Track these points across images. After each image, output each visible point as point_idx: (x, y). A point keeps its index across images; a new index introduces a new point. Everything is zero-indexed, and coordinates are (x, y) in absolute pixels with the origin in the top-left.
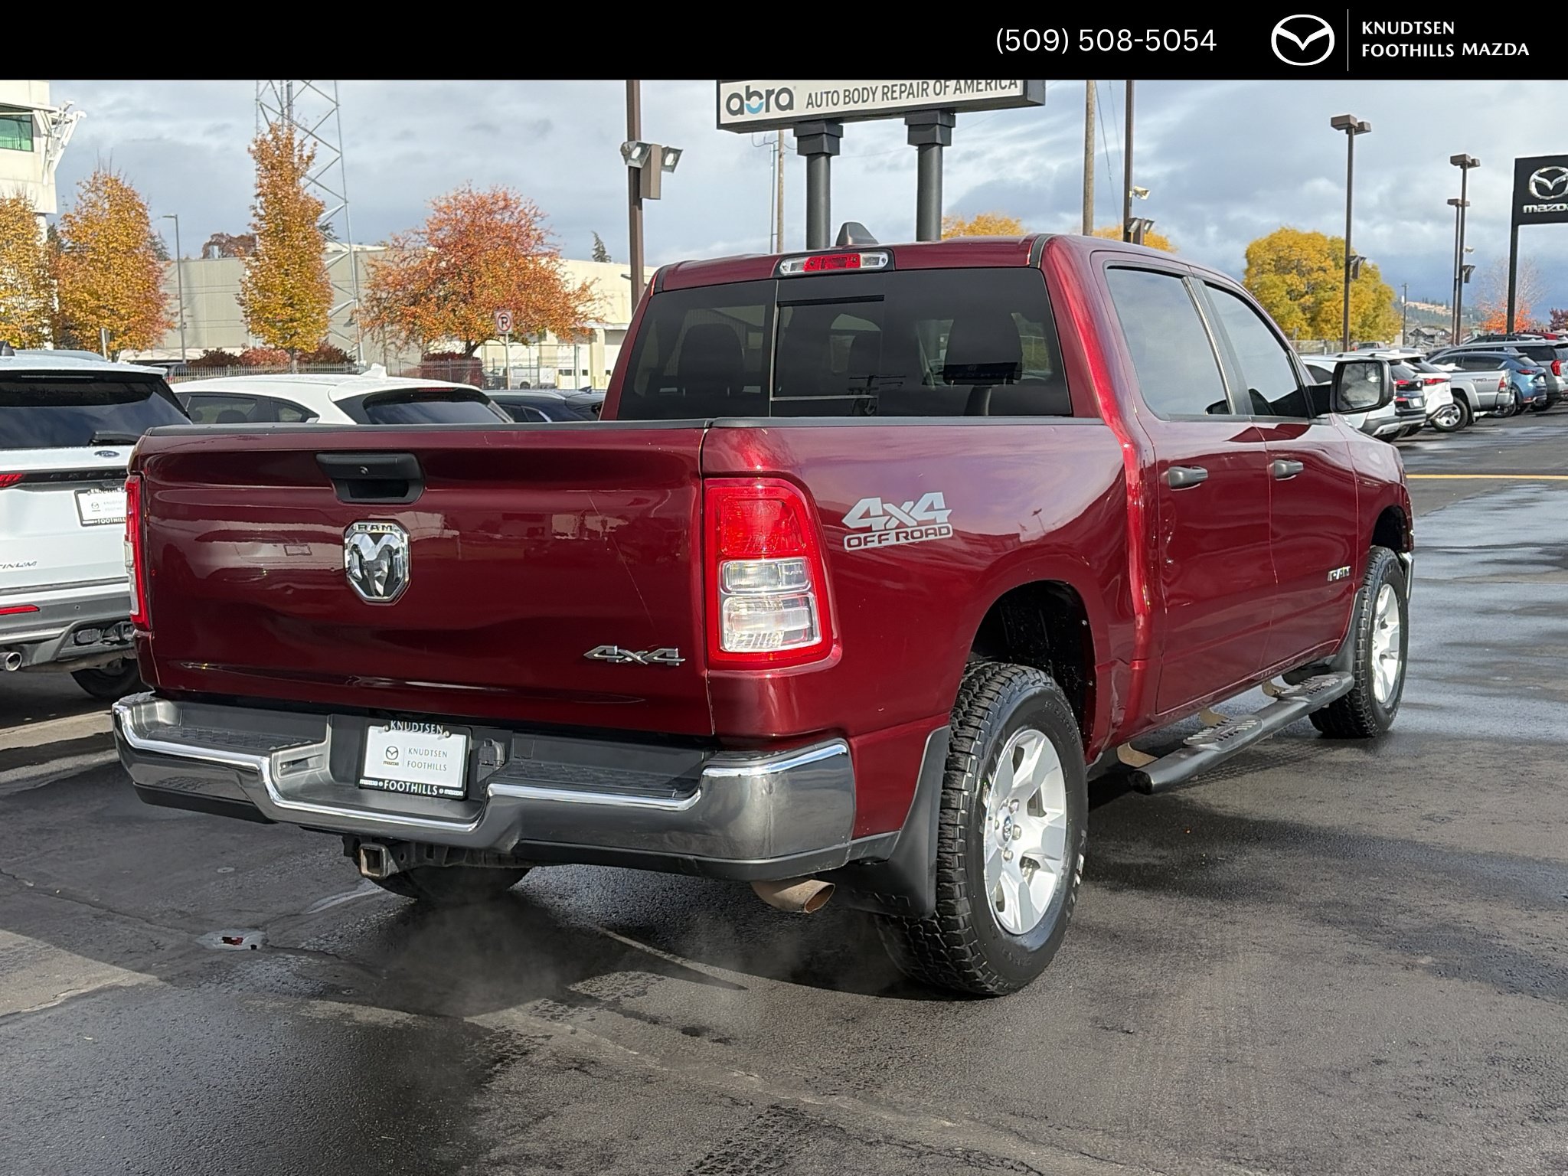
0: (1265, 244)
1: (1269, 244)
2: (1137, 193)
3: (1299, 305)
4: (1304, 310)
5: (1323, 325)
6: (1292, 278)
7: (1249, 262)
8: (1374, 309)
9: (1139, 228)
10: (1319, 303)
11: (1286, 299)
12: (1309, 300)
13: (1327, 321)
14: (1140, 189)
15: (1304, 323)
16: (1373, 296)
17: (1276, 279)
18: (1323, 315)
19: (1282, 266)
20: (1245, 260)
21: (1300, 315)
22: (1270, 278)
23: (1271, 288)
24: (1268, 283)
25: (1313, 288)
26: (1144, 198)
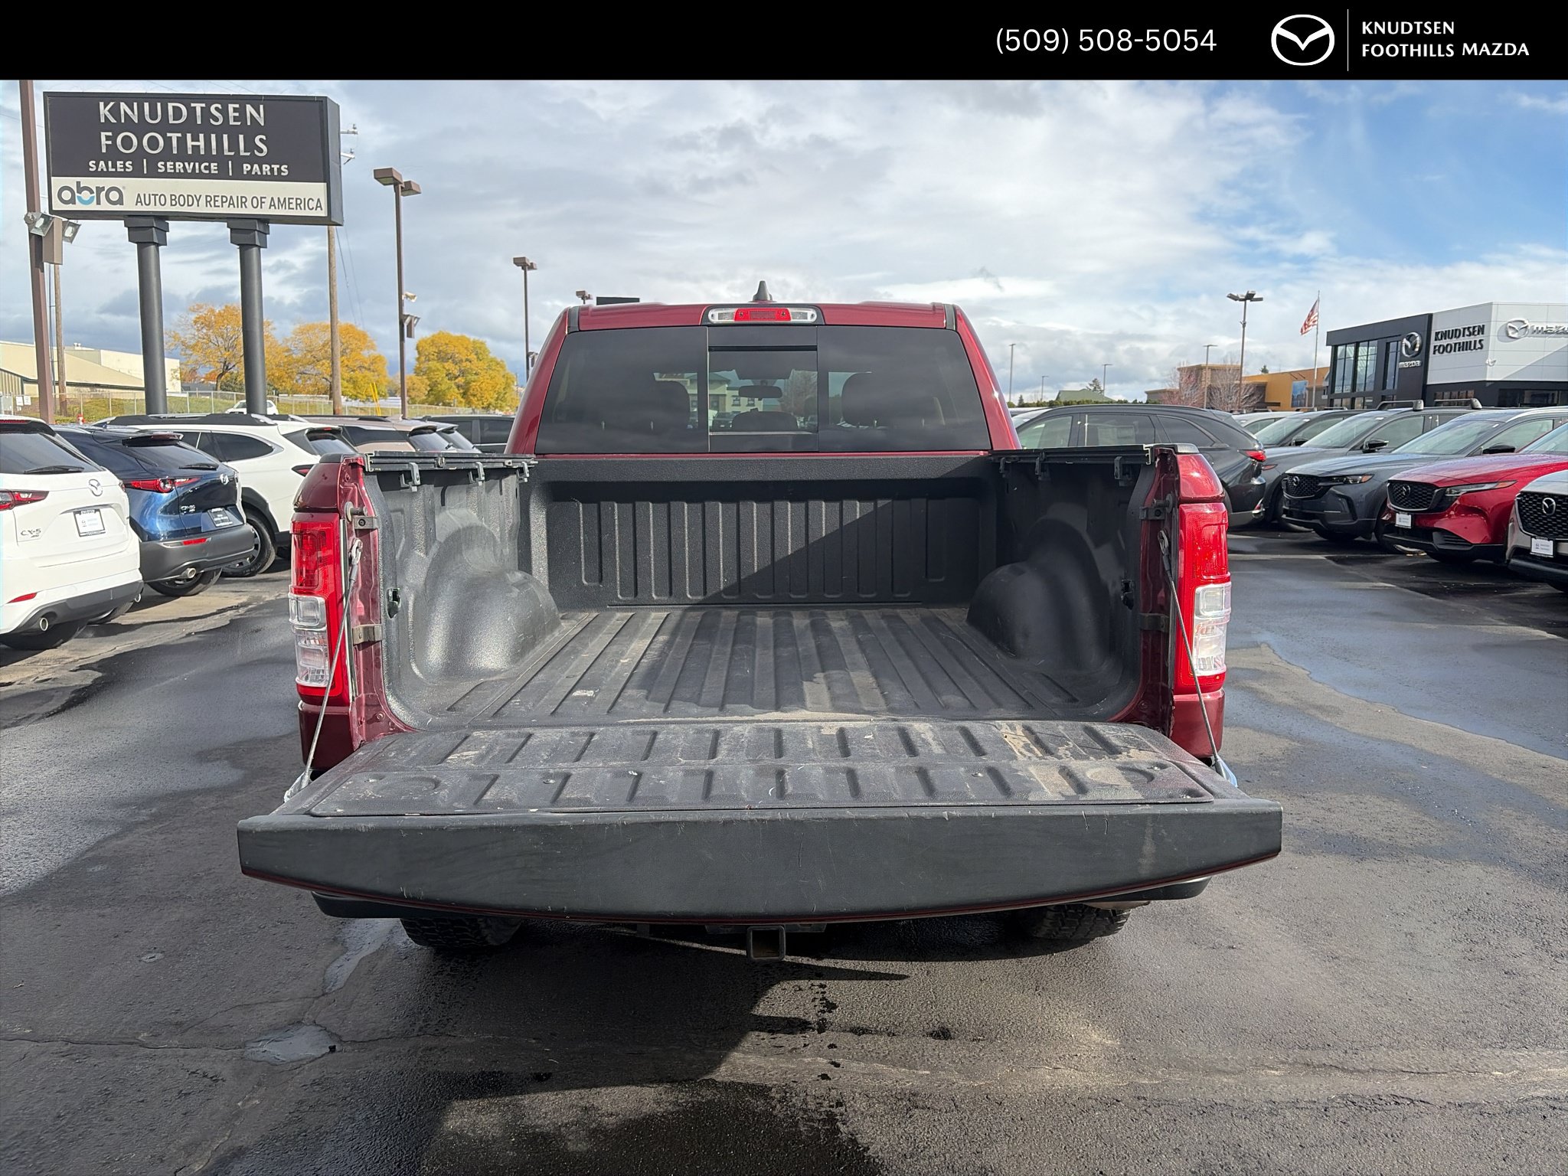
0: (429, 341)
1: (433, 341)
2: (407, 296)
3: (455, 383)
4: (458, 387)
5: (472, 398)
6: (449, 365)
7: (419, 353)
8: (504, 389)
9: (411, 322)
10: (468, 383)
11: (446, 379)
12: (461, 380)
13: (474, 396)
14: (410, 294)
15: (459, 396)
16: (504, 380)
17: (439, 365)
18: (471, 391)
19: (442, 357)
20: (416, 352)
21: (456, 390)
22: (433, 364)
23: (434, 371)
24: (434, 368)
25: (463, 373)
26: (413, 301)
